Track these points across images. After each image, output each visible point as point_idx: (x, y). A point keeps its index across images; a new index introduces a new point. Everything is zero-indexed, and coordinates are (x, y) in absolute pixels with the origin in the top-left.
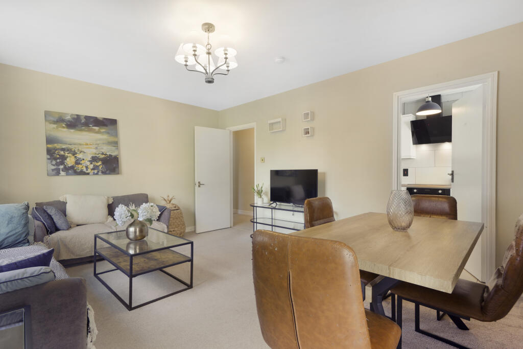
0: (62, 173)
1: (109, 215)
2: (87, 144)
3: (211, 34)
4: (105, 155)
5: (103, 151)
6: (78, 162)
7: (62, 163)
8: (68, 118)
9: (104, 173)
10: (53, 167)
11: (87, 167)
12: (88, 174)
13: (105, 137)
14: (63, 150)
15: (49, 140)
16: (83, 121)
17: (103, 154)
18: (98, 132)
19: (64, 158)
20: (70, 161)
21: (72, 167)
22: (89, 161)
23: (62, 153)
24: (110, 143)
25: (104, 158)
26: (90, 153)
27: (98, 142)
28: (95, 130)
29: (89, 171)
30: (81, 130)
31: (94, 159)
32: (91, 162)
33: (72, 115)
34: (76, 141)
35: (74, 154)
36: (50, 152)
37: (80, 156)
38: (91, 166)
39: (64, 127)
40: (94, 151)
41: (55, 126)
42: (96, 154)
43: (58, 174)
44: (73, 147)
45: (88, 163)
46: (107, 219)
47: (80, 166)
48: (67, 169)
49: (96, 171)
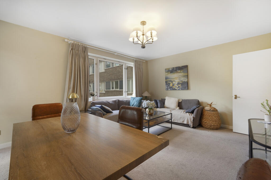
0: (169, 89)
1: (178, 106)
2: (176, 78)
3: (144, 26)
4: (182, 81)
5: (181, 80)
6: (173, 85)
7: (169, 86)
8: (171, 69)
9: (182, 89)
10: (167, 87)
11: (176, 87)
12: (176, 90)
13: (182, 74)
14: (169, 81)
15: (166, 78)
16: (175, 69)
17: (181, 81)
18: (180, 72)
19: (169, 84)
20: (171, 85)
21: (172, 87)
22: (177, 84)
23: (169, 82)
24: (184, 76)
25: (182, 83)
26: (177, 81)
27: (180, 77)
28: (179, 72)
29: (177, 88)
30: (174, 73)
31: (178, 84)
32: (177, 85)
33: (172, 68)
34: (173, 77)
35: (172, 82)
36: (166, 82)
37: (174, 83)
38: (177, 87)
39: (169, 73)
40: (178, 80)
41: (167, 73)
42: (179, 81)
43: (168, 90)
44: (172, 80)
45: (176, 85)
46: (176, 108)
47: (174, 87)
48: (170, 88)
49: (179, 88)
